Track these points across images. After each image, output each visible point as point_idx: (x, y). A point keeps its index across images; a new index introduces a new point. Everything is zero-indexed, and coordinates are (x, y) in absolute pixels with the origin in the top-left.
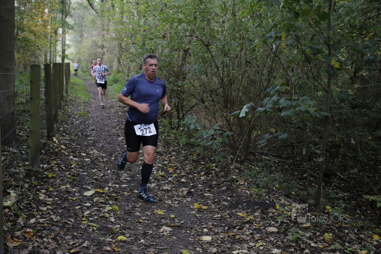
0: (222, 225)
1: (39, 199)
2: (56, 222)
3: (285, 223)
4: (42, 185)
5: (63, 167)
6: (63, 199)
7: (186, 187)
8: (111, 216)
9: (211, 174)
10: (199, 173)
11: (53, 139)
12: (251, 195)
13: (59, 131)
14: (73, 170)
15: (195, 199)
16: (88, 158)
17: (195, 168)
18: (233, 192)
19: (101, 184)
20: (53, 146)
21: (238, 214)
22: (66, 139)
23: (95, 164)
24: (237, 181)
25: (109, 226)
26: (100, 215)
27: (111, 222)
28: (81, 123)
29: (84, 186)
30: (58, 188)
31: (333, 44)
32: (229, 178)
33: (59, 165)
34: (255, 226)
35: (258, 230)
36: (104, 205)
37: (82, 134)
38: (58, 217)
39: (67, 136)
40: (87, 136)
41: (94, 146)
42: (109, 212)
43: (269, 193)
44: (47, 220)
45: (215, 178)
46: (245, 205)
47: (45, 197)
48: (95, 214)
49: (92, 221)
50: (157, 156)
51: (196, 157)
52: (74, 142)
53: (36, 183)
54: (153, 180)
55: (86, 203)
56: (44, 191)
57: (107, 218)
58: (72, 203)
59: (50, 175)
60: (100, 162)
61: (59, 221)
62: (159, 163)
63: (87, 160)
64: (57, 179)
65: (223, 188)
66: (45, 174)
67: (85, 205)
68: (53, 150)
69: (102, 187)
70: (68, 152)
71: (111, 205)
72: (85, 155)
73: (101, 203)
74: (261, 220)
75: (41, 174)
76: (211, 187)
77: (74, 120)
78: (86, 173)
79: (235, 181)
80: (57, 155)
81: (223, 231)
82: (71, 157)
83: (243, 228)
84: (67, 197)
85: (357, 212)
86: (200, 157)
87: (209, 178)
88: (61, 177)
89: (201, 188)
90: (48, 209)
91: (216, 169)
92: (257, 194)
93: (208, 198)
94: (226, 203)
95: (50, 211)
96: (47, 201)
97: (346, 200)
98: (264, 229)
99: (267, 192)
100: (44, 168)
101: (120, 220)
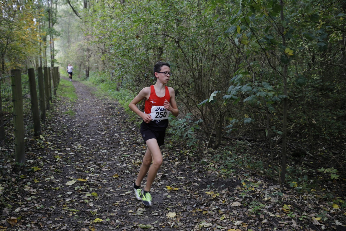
0: (191, 203)
1: (25, 191)
2: (39, 209)
3: (248, 198)
4: (28, 178)
5: (48, 162)
6: (47, 189)
7: (161, 172)
8: (91, 202)
9: (185, 159)
10: (174, 159)
11: (40, 137)
12: (220, 175)
13: (46, 129)
14: (57, 163)
15: (168, 182)
16: (72, 152)
17: (171, 155)
18: (203, 173)
19: (83, 174)
20: (40, 143)
21: (207, 192)
22: (52, 137)
23: (78, 157)
24: (208, 164)
25: (88, 210)
26: (80, 202)
27: (90, 207)
28: (68, 121)
29: (67, 177)
30: (42, 180)
31: (286, 33)
32: (201, 162)
33: (44, 160)
34: (221, 202)
35: (223, 206)
36: (84, 193)
37: (68, 131)
38: (42, 205)
39: (54, 133)
40: (72, 132)
41: (78, 141)
42: (88, 199)
43: (237, 173)
44: (31, 208)
45: (188, 162)
46: (213, 185)
47: (30, 189)
48: (75, 201)
49: (72, 207)
50: (136, 146)
51: (172, 145)
52: (60, 139)
53: (22, 177)
54: (131, 168)
55: (68, 192)
56: (29, 183)
57: (86, 203)
58: (55, 192)
59: (35, 170)
60: (83, 155)
61: (42, 209)
62: (137, 152)
63: (71, 153)
64: (42, 172)
65: (195, 171)
66: (31, 168)
67: (67, 193)
68: (40, 146)
69: (84, 177)
70: (53, 148)
71: (91, 192)
72: (69, 149)
73: (82, 190)
74: (226, 197)
75: (27, 169)
76: (183, 170)
77: (62, 118)
78: (69, 166)
79: (206, 164)
80: (43, 151)
81: (190, 208)
82: (56, 152)
83: (210, 204)
84: (50, 187)
85: (324, 186)
86: (176, 145)
87: (183, 163)
88: (46, 170)
89: (174, 172)
90: (32, 199)
91: (190, 154)
92: (225, 175)
93: (180, 181)
94: (197, 184)
95: (34, 200)
96: (32, 192)
97: (314, 176)
98: (229, 204)
99: (236, 172)
100: (30, 163)
101: (98, 205)
